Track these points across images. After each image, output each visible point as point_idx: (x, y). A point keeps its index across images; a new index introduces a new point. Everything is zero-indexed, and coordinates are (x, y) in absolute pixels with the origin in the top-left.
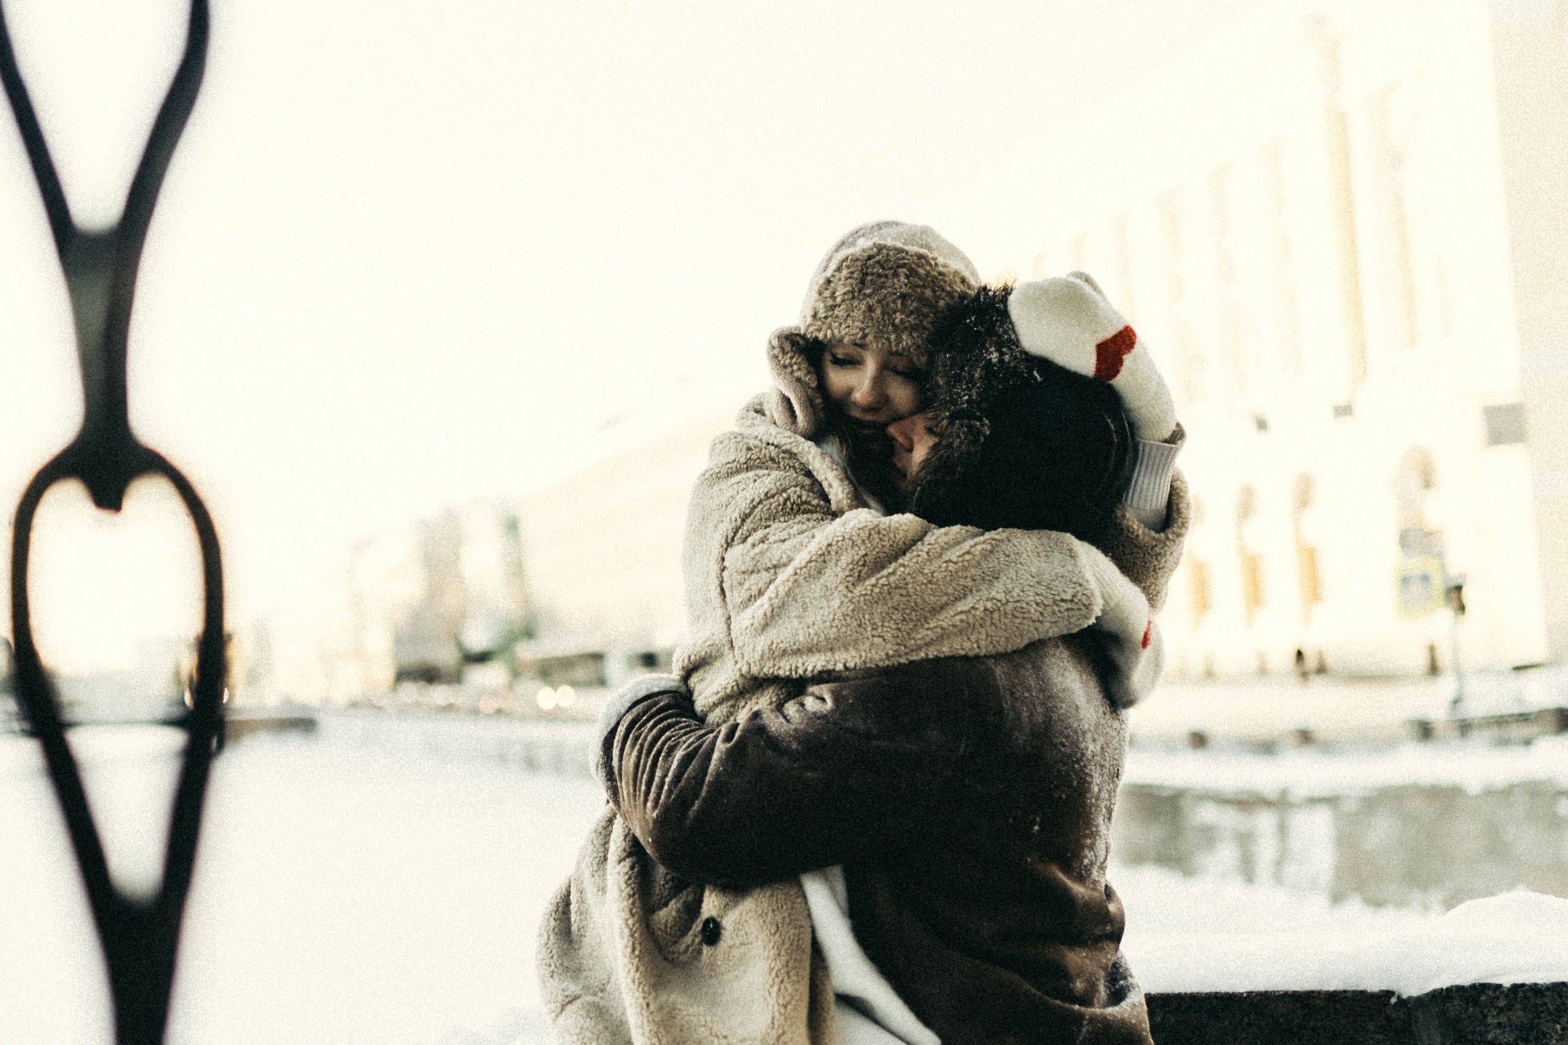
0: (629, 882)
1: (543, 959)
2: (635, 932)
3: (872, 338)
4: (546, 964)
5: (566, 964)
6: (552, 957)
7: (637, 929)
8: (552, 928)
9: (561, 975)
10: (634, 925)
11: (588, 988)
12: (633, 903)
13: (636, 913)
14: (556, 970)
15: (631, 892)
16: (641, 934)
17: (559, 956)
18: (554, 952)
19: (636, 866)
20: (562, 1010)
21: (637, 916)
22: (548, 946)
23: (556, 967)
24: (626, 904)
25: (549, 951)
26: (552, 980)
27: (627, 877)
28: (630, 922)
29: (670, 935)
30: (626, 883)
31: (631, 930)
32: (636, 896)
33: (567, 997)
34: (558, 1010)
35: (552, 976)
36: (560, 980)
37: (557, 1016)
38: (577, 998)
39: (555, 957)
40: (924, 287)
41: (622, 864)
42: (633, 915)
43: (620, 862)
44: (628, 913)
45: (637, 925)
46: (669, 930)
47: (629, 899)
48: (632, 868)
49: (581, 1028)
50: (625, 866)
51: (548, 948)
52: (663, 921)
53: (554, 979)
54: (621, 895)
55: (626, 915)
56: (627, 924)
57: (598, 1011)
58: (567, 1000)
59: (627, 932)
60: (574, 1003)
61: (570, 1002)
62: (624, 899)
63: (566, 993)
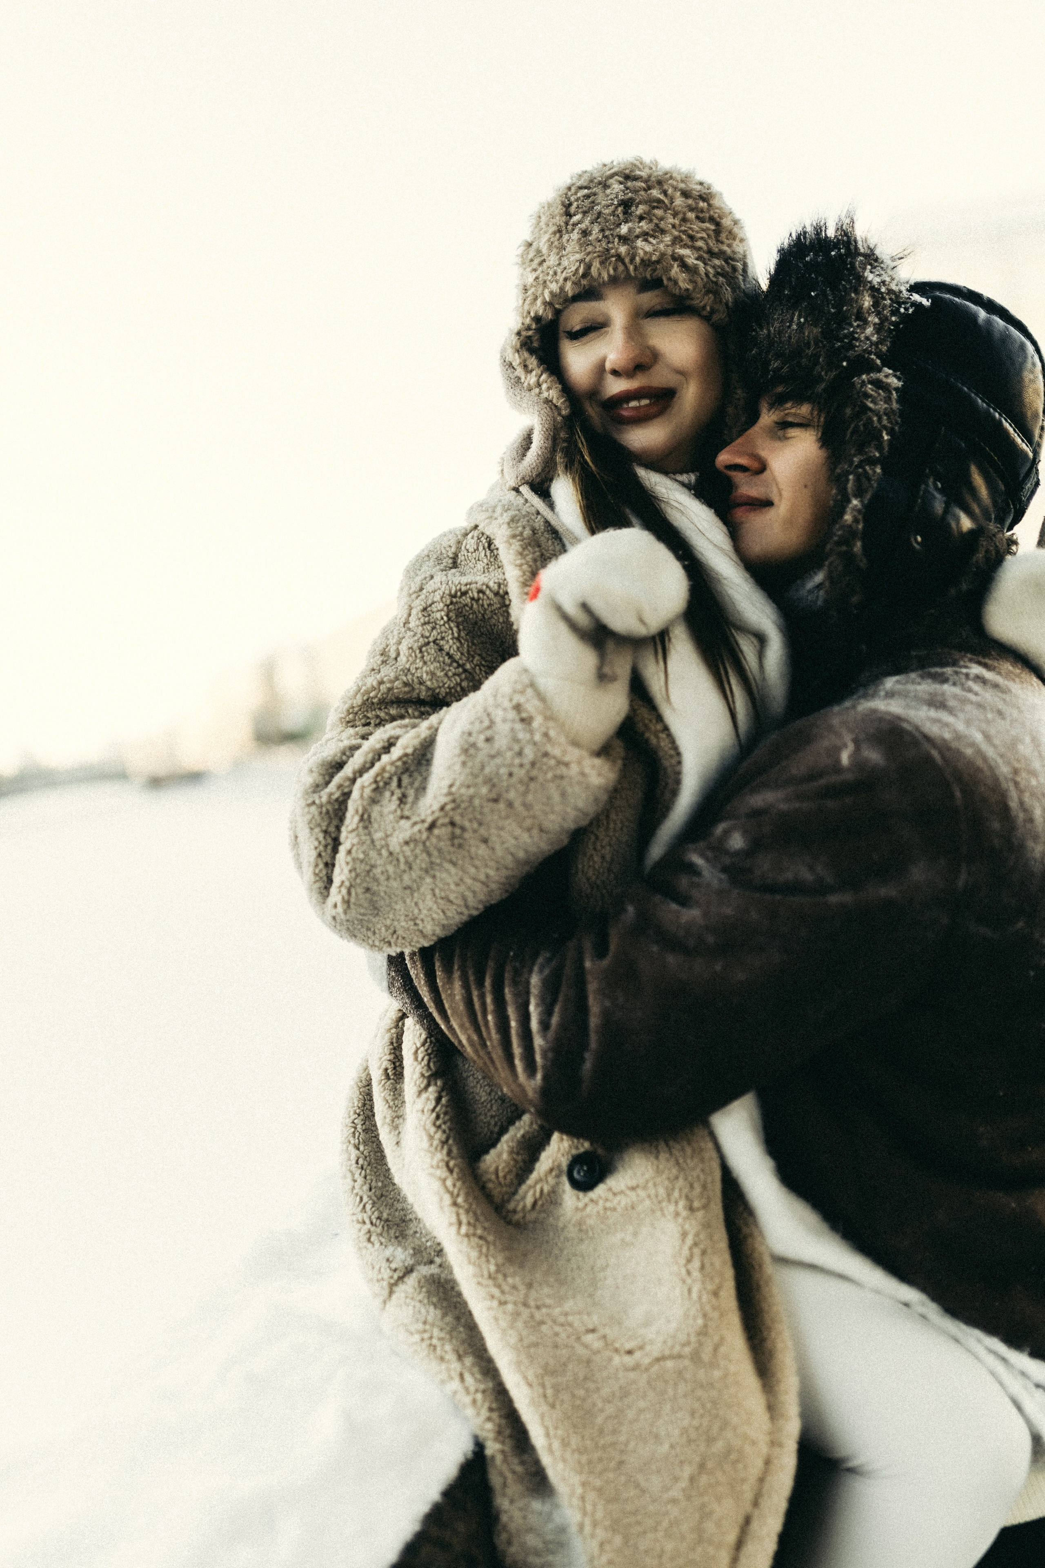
0: (438, 1123)
1: (354, 1214)
2: (458, 1195)
3: (598, 265)
4: (358, 1222)
5: (385, 1216)
6: (364, 1206)
7: (459, 1190)
8: (354, 1162)
9: (381, 1234)
10: (454, 1185)
11: (420, 1252)
12: (449, 1153)
13: (455, 1165)
14: (373, 1229)
15: (444, 1137)
16: (467, 1194)
17: (374, 1203)
18: (365, 1199)
19: (444, 1094)
20: (391, 1293)
21: (456, 1170)
22: (355, 1191)
23: (372, 1223)
24: (441, 1156)
25: (358, 1198)
26: (370, 1245)
27: (434, 1115)
28: (449, 1183)
29: (506, 1185)
30: (434, 1124)
31: (452, 1194)
32: (451, 1142)
33: (395, 1270)
34: (386, 1292)
35: (369, 1240)
36: (381, 1244)
37: (385, 1302)
38: (409, 1271)
39: (368, 1207)
40: (649, 188)
41: (424, 1096)
42: (451, 1171)
43: (420, 1093)
44: (445, 1169)
45: (459, 1184)
46: (501, 1180)
47: (442, 1147)
48: (438, 1100)
49: (425, 1323)
50: (428, 1099)
51: (357, 1194)
52: (492, 1169)
53: (373, 1244)
54: (431, 1145)
55: (443, 1172)
56: (446, 1187)
57: (441, 1289)
58: (396, 1276)
59: (447, 1199)
60: (406, 1279)
61: (401, 1278)
62: (436, 1148)
63: (393, 1266)
